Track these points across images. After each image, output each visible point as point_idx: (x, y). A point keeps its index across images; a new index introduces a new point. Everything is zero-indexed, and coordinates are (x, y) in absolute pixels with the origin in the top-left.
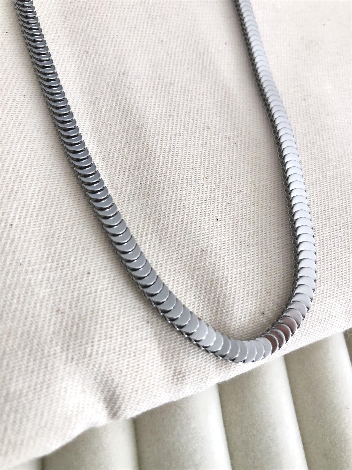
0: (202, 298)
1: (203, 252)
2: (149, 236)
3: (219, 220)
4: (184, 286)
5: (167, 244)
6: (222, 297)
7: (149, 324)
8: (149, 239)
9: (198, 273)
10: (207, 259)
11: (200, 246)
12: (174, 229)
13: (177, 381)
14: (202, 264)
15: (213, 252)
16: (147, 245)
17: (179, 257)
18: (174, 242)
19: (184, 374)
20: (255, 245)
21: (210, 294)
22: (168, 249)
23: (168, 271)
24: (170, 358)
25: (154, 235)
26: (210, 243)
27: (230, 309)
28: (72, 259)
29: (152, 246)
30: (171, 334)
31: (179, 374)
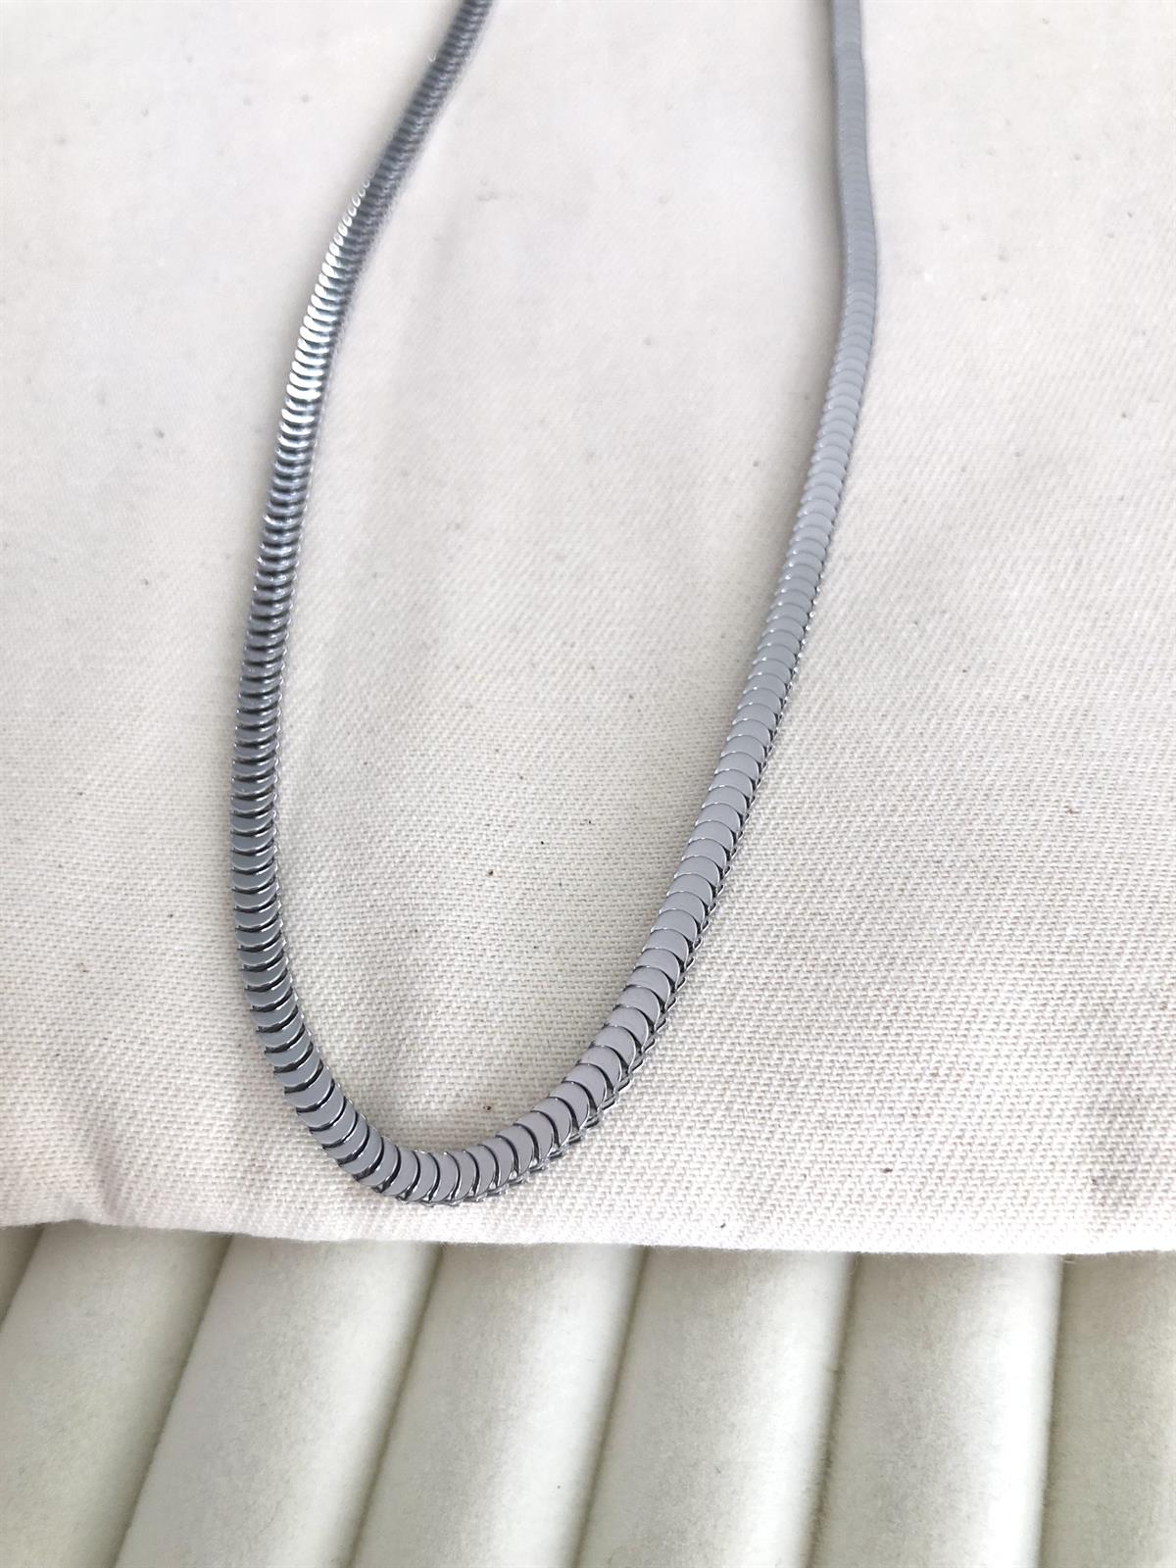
0: (372, 1032)
1: (414, 935)
2: (324, 874)
3: (495, 874)
4: (346, 997)
5: (350, 899)
6: (407, 1042)
7: (241, 1051)
8: (320, 880)
9: (383, 976)
10: (414, 950)
11: (414, 918)
12: (378, 871)
13: (251, 1186)
14: (400, 958)
15: (434, 940)
16: (312, 891)
17: (362, 932)
18: (364, 898)
19: (267, 1177)
20: (553, 949)
21: (389, 1028)
22: (347, 910)
23: (325, 956)
24: (250, 1130)
25: (334, 874)
26: (438, 918)
27: (414, 1074)
28: (154, 882)
29: (320, 896)
30: (271, 1084)
31: (258, 1172)
